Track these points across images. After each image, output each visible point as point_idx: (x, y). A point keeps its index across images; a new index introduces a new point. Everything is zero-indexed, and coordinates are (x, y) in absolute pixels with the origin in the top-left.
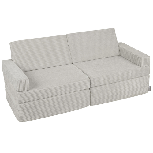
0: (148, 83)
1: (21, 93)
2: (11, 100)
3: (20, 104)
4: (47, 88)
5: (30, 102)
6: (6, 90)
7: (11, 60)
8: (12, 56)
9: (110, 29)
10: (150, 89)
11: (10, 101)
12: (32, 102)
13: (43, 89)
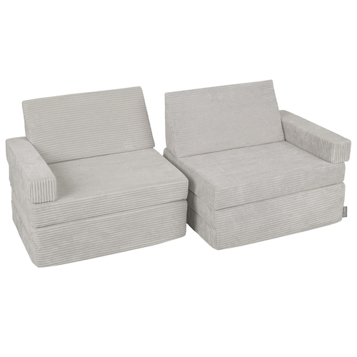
0: (342, 199)
1: (38, 206)
2: (21, 222)
3: (39, 230)
4: (95, 196)
5: (59, 226)
6: (12, 201)
7: (26, 138)
8: (27, 130)
9: (262, 82)
10: (345, 214)
11: (19, 225)
12: (62, 225)
13: (87, 198)
